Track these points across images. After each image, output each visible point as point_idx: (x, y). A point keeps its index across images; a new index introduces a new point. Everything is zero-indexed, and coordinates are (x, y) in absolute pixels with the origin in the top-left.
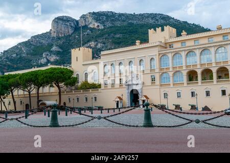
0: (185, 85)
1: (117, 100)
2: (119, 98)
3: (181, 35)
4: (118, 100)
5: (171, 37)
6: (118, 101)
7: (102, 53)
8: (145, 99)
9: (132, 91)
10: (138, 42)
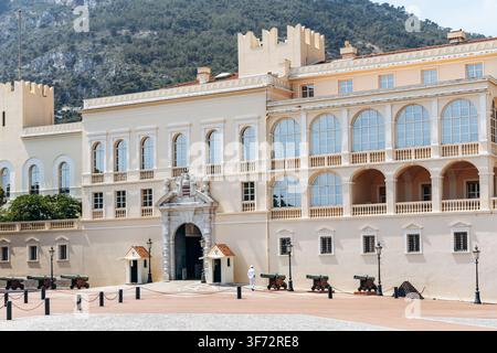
0: (347, 214)
1: (132, 258)
2: (140, 249)
3: (339, 56)
4: (137, 256)
5: (307, 62)
6: (135, 262)
7: (88, 104)
8: (220, 255)
9: (182, 229)
10: (203, 73)
